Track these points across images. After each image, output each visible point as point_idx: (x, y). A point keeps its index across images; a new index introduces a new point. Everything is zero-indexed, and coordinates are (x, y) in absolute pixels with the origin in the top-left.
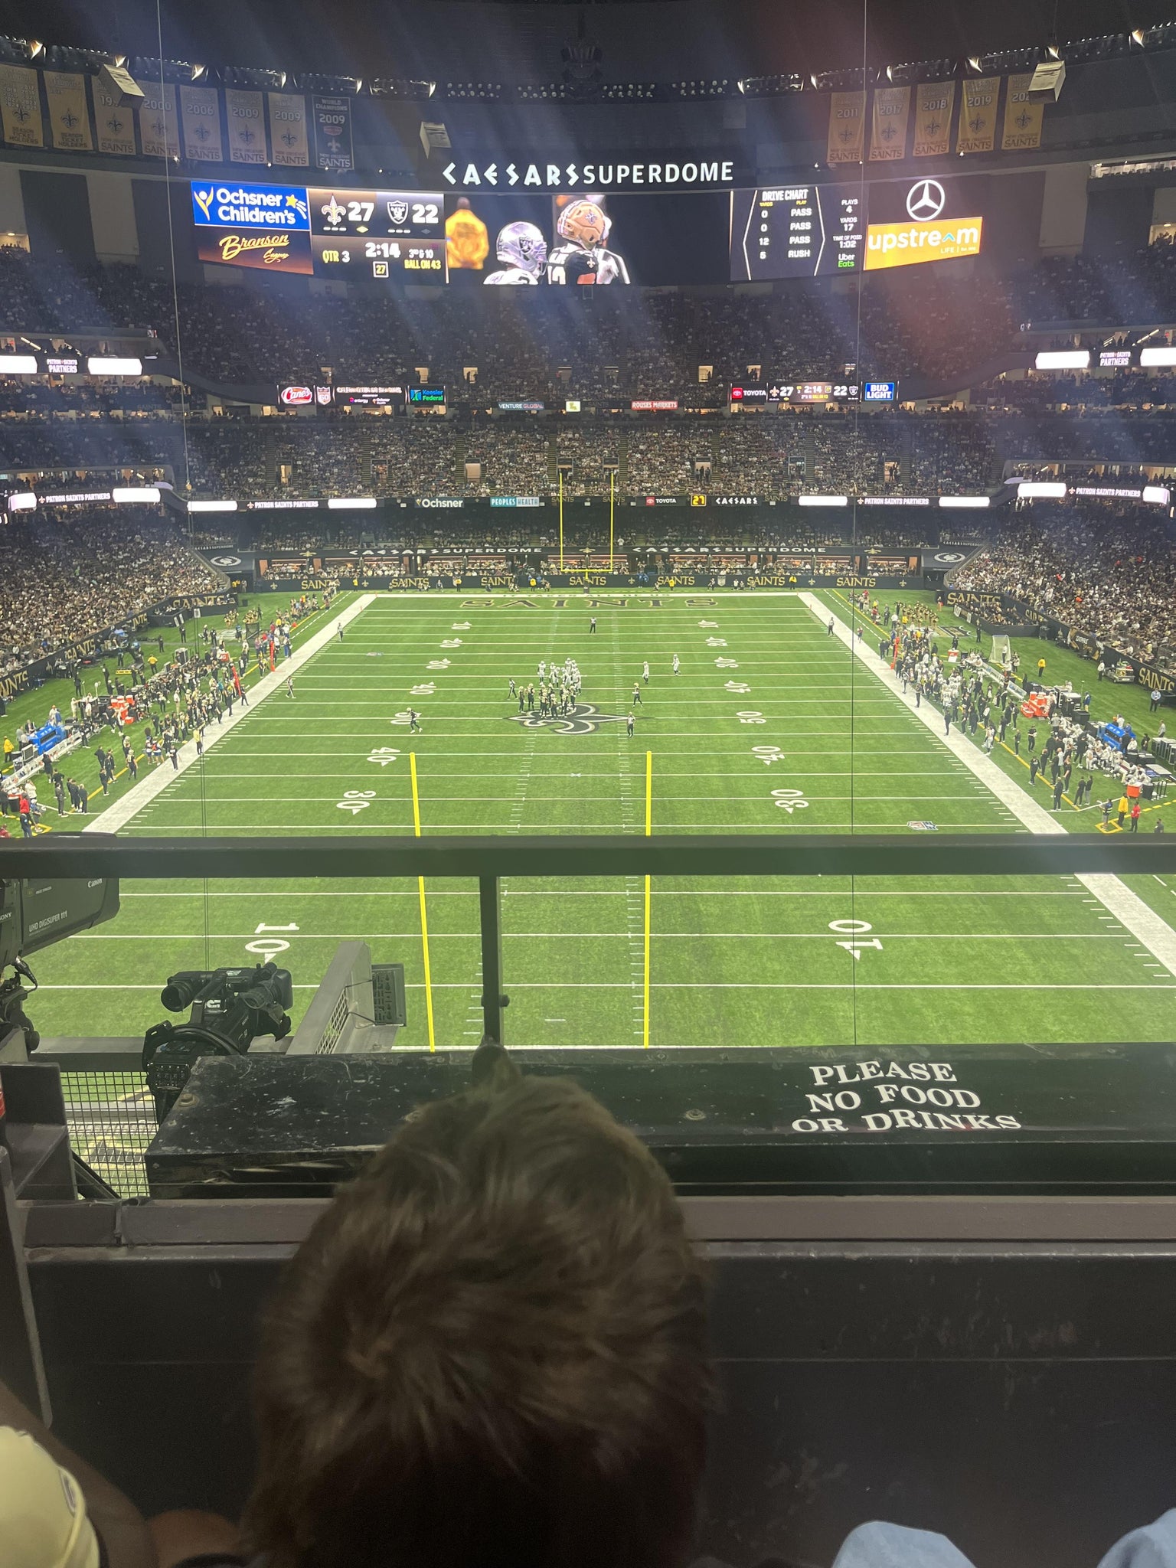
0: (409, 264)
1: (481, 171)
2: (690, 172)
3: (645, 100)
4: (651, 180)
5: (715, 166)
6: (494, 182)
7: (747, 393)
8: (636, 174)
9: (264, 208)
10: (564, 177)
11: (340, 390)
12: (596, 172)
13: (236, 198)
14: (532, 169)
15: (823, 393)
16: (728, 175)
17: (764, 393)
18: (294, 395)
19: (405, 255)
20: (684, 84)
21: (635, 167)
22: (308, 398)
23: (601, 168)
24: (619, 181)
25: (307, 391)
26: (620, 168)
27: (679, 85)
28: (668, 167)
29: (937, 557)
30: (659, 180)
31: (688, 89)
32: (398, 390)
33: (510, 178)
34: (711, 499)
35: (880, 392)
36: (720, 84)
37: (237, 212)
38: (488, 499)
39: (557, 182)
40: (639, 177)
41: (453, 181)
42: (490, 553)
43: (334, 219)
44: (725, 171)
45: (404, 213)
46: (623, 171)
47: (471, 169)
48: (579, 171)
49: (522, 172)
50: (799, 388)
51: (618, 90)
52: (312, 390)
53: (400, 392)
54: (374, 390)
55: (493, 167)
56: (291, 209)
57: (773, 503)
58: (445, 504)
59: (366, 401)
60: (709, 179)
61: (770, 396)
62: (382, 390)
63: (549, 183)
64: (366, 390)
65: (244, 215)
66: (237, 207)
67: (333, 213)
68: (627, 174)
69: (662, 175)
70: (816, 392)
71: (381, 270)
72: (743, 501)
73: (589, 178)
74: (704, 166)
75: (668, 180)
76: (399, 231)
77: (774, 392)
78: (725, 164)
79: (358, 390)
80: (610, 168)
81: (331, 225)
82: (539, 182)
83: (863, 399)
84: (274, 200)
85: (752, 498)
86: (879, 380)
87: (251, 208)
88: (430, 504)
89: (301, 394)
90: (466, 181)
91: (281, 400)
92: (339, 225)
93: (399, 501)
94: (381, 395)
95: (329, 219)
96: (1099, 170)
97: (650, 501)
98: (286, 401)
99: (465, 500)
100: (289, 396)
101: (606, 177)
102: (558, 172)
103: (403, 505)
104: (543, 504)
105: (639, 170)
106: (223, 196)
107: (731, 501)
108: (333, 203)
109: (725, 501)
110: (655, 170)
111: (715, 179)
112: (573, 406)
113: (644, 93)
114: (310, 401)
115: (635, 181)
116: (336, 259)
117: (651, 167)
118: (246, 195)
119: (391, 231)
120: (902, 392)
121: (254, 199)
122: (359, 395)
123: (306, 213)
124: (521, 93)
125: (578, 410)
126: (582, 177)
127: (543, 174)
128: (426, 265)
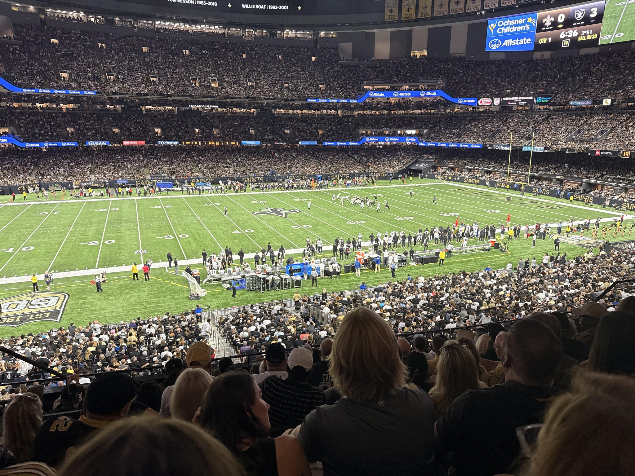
0: (581, 39)
9: (517, 25)
11: (505, 99)
13: (506, 23)
18: (484, 102)
19: (580, 35)
25: (490, 100)
32: (531, 98)
37: (505, 29)
38: (522, 147)
43: (548, 24)
45: (582, 14)
52: (492, 99)
53: (532, 99)
54: (520, 98)
56: (529, 24)
59: (515, 103)
62: (523, 98)
64: (516, 98)
65: (508, 30)
66: (505, 27)
67: (548, 22)
71: (566, 44)
76: (579, 23)
79: (512, 99)
81: (546, 27)
84: (523, 21)
87: (511, 26)
89: (487, 101)
91: (478, 104)
92: (550, 26)
94: (523, 101)
95: (546, 24)
97: (598, 153)
98: (480, 104)
99: (513, 147)
100: (481, 102)
103: (489, 148)
104: (546, 151)
106: (501, 24)
108: (549, 17)
112: (607, 102)
114: (490, 104)
116: (545, 42)
118: (510, 21)
119: (575, 24)
121: (513, 22)
122: (513, 101)
123: (535, 24)
125: (609, 104)
128: (589, 37)
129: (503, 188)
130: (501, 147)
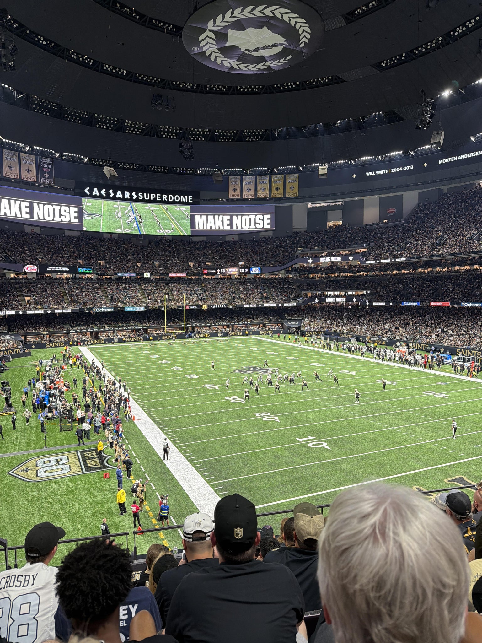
1: (99, 191)
2: (177, 198)
3: (164, 172)
4: (163, 200)
5: (186, 197)
6: (105, 195)
7: (209, 271)
8: (158, 197)
10: (131, 196)
12: (143, 195)
14: (119, 192)
15: (236, 271)
16: (191, 200)
17: (215, 271)
18: (30, 269)
20: (178, 169)
21: (158, 195)
22: (35, 270)
23: (145, 194)
24: (152, 199)
26: (152, 195)
27: (176, 168)
28: (169, 196)
29: (289, 323)
30: (166, 200)
31: (180, 170)
33: (110, 194)
34: (209, 306)
35: (255, 271)
36: (191, 170)
38: (124, 308)
39: (129, 197)
40: (159, 198)
41: (88, 193)
42: (125, 330)
44: (190, 199)
46: (153, 196)
47: (96, 190)
48: (137, 194)
49: (115, 193)
50: (227, 270)
51: (155, 168)
55: (104, 190)
57: (231, 307)
58: (106, 310)
60: (184, 201)
61: (217, 272)
63: (126, 197)
68: (155, 197)
69: (168, 198)
70: (233, 271)
72: (220, 307)
73: (140, 197)
74: (182, 197)
75: (170, 200)
77: (218, 271)
78: (189, 197)
80: (148, 194)
82: (122, 197)
83: (250, 273)
85: (224, 305)
86: (255, 267)
88: (100, 310)
90: (94, 194)
91: (24, 270)
93: (85, 309)
96: (310, 205)
97: (187, 307)
98: (26, 270)
99: (114, 309)
100: (27, 269)
101: (147, 197)
102: (129, 194)
103: (88, 311)
104: (146, 309)
105: (159, 196)
107: (216, 306)
109: (214, 307)
110: (165, 197)
111: (186, 201)
112: (147, 275)
113: (164, 170)
114: (36, 271)
115: (158, 199)
117: (163, 195)
120: (263, 271)
124: (119, 165)
125: (149, 276)
126: (138, 197)
127: (123, 194)
129: (133, 341)
130: (102, 309)
